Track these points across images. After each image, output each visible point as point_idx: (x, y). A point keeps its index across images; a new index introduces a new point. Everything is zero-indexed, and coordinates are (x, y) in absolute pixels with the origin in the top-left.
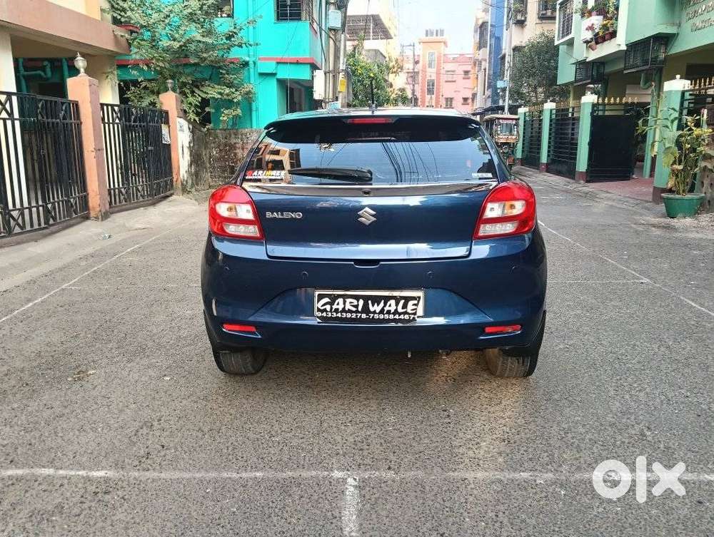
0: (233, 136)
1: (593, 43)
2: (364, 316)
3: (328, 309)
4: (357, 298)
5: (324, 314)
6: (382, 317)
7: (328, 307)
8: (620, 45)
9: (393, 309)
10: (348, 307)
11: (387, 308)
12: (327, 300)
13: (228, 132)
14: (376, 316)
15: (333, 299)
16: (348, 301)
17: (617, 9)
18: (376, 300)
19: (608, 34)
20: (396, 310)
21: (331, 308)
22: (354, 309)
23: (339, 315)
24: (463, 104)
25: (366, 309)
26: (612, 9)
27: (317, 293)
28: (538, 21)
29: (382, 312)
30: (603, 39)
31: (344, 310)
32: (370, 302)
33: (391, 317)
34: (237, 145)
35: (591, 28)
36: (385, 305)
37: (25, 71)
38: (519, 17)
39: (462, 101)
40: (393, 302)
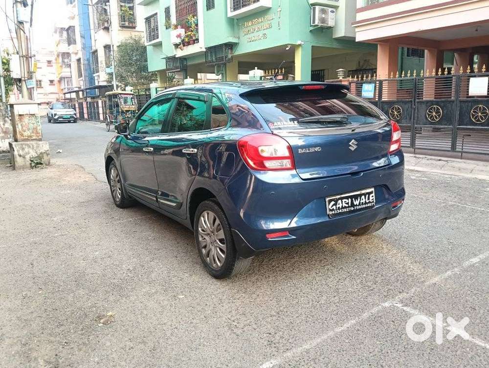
1: (182, 45)
2: (352, 209)
3: (335, 209)
4: (347, 198)
5: (333, 212)
6: (360, 207)
7: (334, 207)
8: (201, 48)
9: (364, 201)
10: (344, 205)
11: (361, 201)
12: (333, 203)
14: (358, 207)
15: (336, 201)
16: (344, 200)
17: (197, 25)
18: (356, 197)
19: (192, 40)
20: (365, 202)
21: (336, 207)
22: (347, 205)
23: (341, 211)
24: (50, 85)
25: (353, 205)
26: (193, 25)
27: (327, 199)
28: (120, 29)
29: (359, 204)
30: (189, 44)
31: (343, 208)
32: (353, 199)
33: (364, 206)
35: (179, 36)
36: (360, 200)
38: (106, 25)
39: (49, 83)
40: (363, 197)
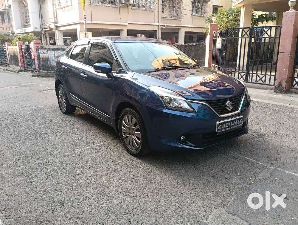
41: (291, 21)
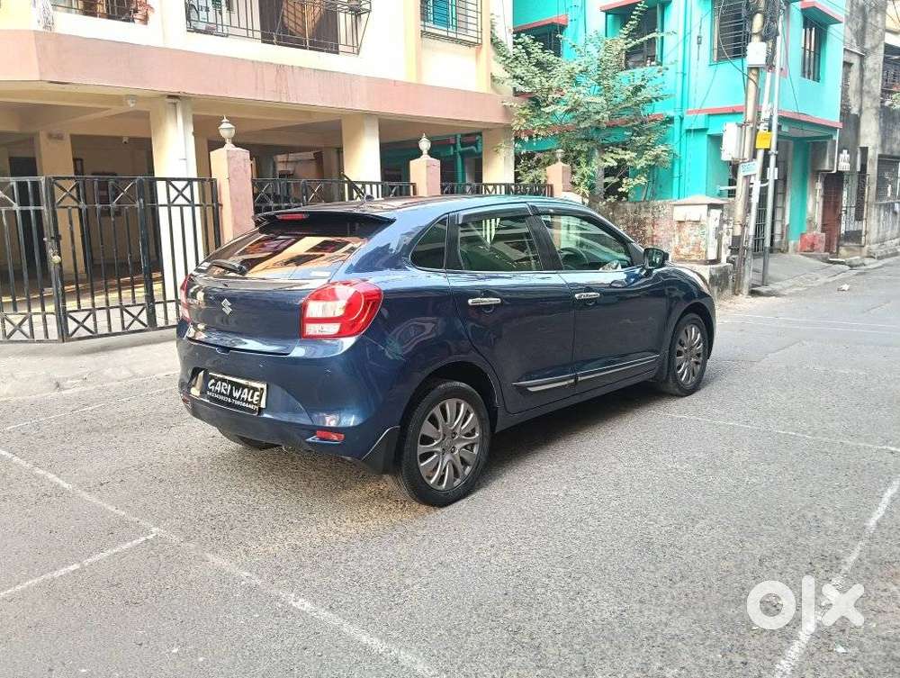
0: (643, 209)
2: (229, 400)
4: (229, 382)
6: (238, 403)
11: (243, 396)
13: (638, 204)
18: (238, 386)
20: (247, 399)
22: (225, 393)
25: (231, 396)
29: (239, 399)
31: (220, 392)
32: (234, 388)
33: (244, 404)
34: (647, 221)
36: (241, 394)
37: (462, 147)
40: (246, 390)
41: (246, 172)
